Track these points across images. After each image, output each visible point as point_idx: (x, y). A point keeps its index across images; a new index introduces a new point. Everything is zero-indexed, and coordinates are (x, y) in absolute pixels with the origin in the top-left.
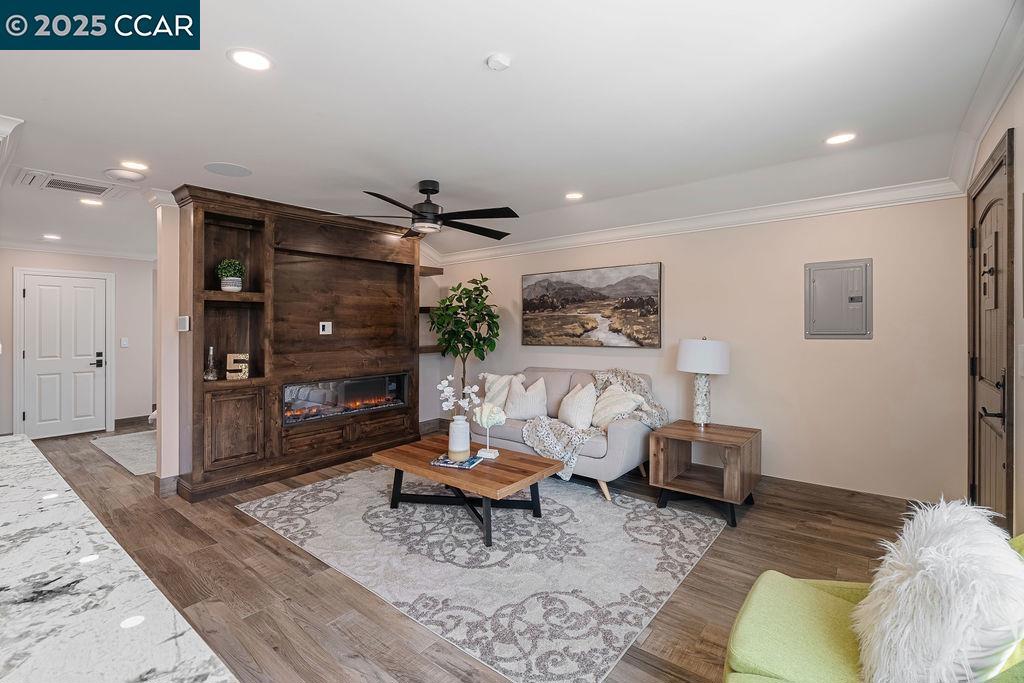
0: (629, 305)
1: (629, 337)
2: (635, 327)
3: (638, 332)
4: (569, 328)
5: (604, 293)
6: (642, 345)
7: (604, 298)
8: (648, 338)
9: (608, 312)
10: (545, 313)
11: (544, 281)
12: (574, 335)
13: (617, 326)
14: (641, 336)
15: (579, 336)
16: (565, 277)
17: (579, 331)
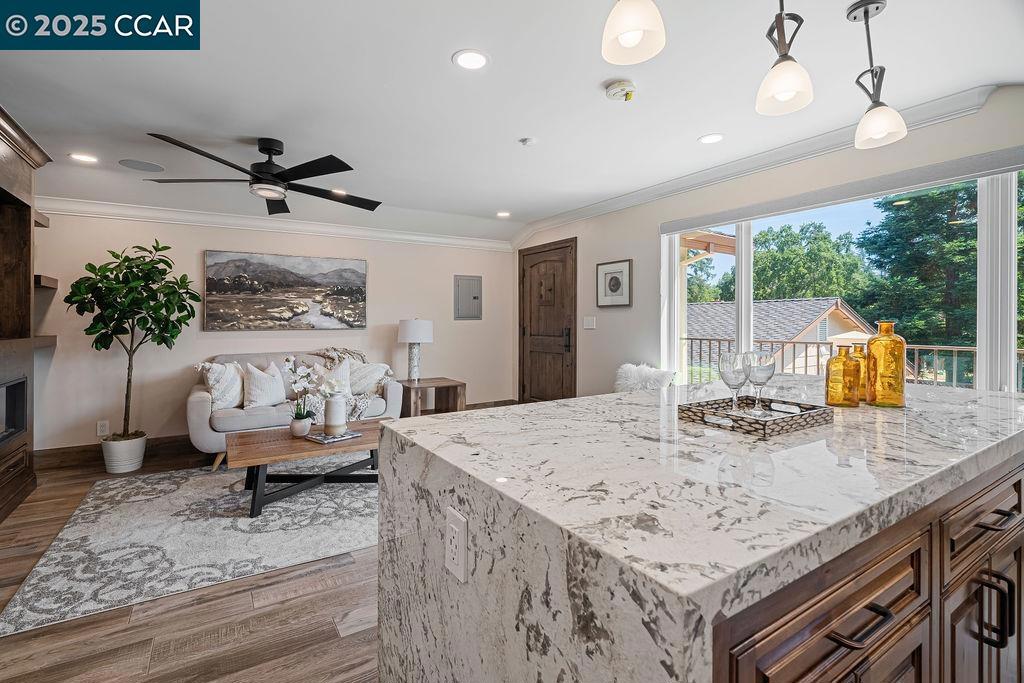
0: (341, 292)
1: (341, 320)
2: (346, 312)
3: (348, 315)
4: (275, 312)
5: (317, 280)
6: (352, 326)
7: (316, 285)
8: (358, 321)
9: (318, 298)
10: (242, 295)
11: (240, 260)
12: (280, 319)
13: (328, 310)
14: (351, 319)
15: (287, 320)
16: (269, 260)
17: (288, 314)
